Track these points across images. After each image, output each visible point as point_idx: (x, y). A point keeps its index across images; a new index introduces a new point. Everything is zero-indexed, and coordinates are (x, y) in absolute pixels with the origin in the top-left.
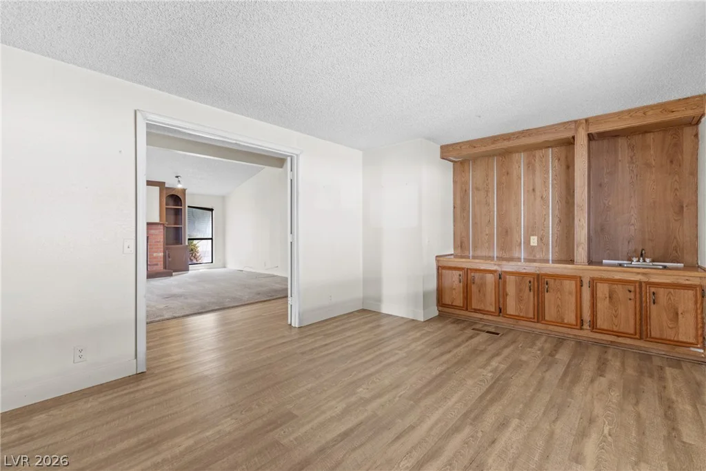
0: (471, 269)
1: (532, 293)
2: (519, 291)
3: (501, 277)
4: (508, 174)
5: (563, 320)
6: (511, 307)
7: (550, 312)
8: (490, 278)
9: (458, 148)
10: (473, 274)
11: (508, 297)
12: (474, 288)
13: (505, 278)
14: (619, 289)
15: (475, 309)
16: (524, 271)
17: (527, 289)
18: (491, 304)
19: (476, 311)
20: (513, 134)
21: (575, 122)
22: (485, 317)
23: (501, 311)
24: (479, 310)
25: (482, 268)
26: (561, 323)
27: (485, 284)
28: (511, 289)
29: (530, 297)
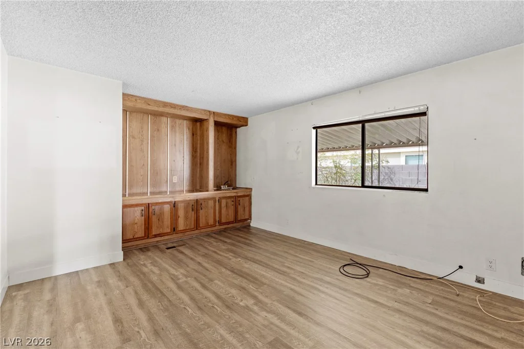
0: (152, 204)
1: (193, 212)
2: (186, 212)
3: (174, 205)
4: (158, 130)
5: (208, 223)
6: (181, 225)
7: (202, 222)
8: (167, 208)
9: (134, 100)
10: (153, 207)
11: (179, 219)
12: (154, 219)
13: (178, 205)
14: (229, 201)
15: (155, 235)
16: (189, 199)
17: (191, 209)
18: (168, 227)
19: (156, 236)
20: (177, 105)
21: (209, 111)
22: (162, 238)
23: (174, 230)
24: (158, 235)
25: (160, 201)
26: (208, 226)
27: (164, 213)
28: (181, 213)
29: (192, 215)
